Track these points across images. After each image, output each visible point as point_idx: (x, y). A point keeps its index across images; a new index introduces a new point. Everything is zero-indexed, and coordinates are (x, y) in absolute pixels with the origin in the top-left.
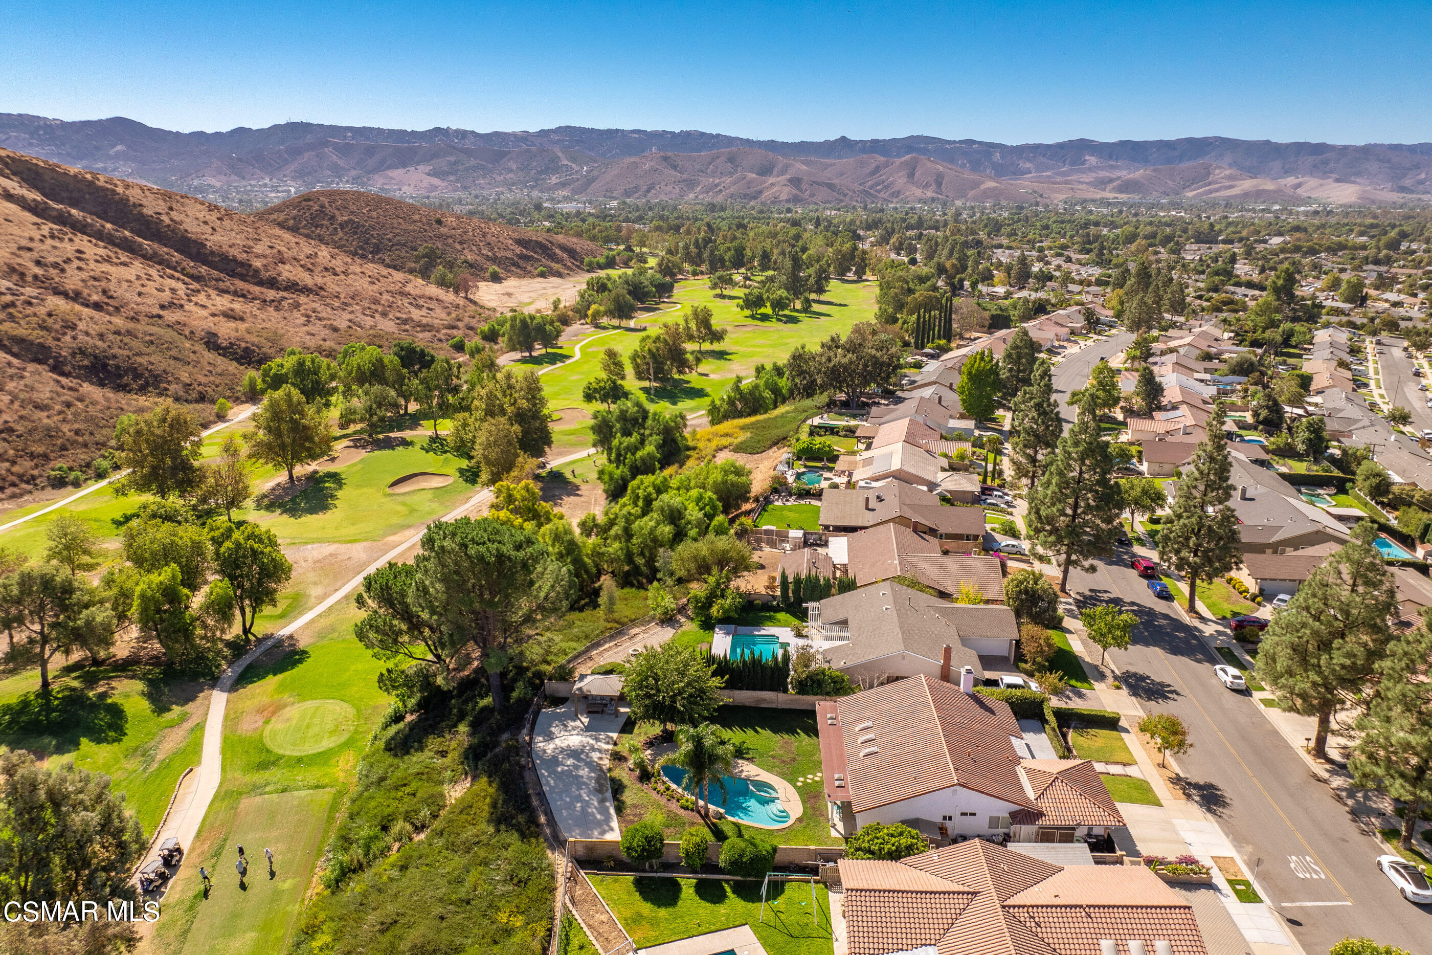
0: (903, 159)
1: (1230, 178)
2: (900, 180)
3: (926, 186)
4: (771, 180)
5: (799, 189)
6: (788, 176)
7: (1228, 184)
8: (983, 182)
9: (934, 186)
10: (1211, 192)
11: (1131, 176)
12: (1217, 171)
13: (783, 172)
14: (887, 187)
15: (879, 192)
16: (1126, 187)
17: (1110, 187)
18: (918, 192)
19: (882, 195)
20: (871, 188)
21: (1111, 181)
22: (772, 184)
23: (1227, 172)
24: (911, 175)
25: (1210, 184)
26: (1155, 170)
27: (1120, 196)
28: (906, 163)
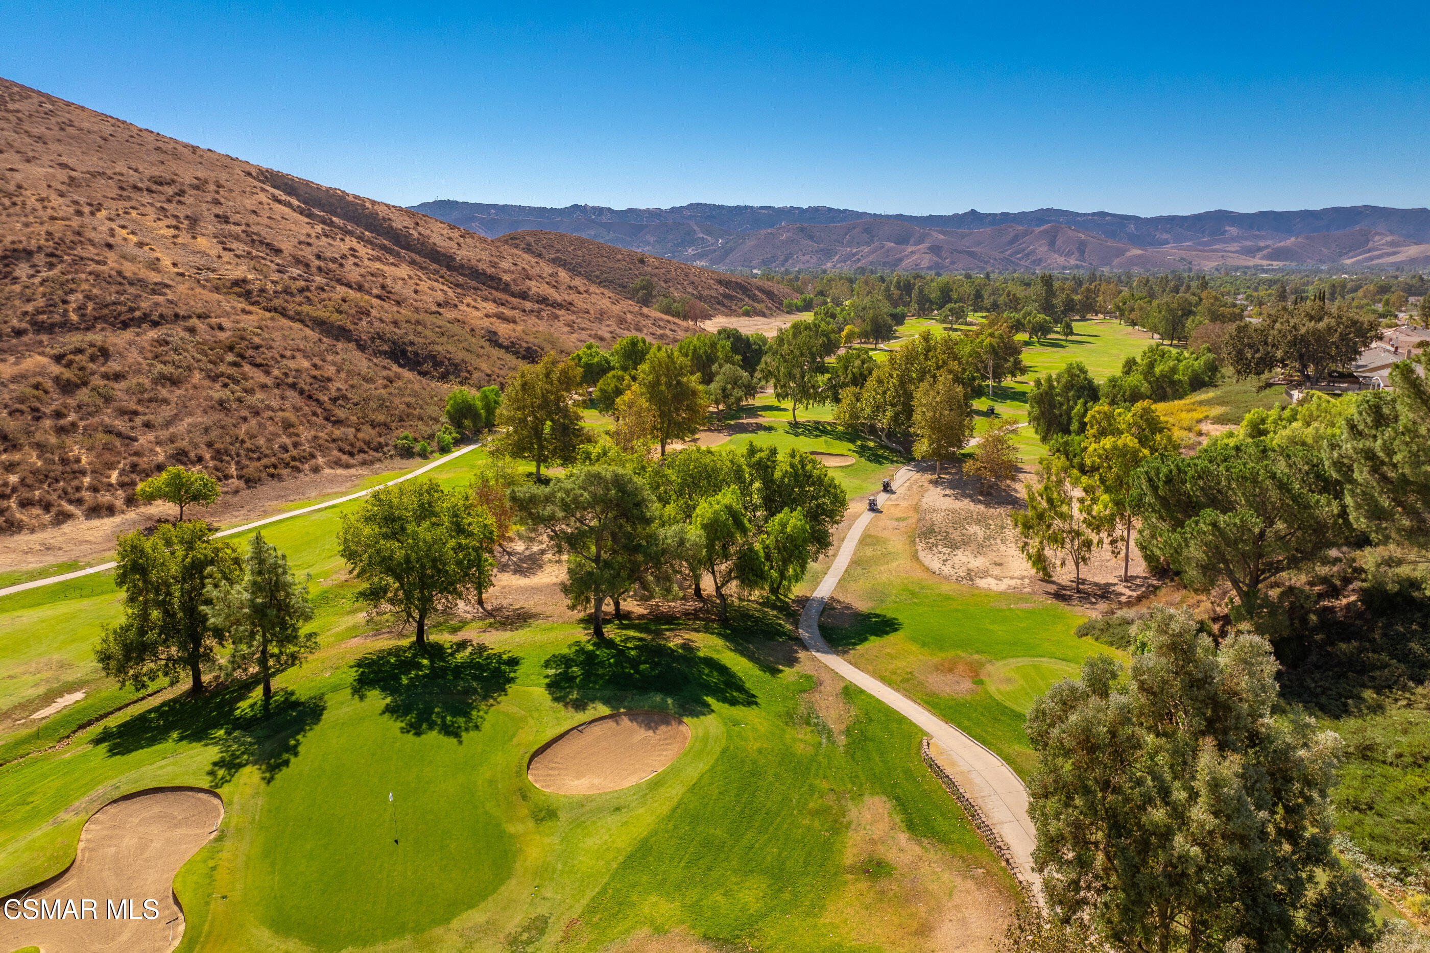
0: (1043, 228)
1: (1392, 244)
2: (1042, 249)
3: (1068, 254)
4: (910, 249)
5: (938, 256)
6: (927, 245)
7: (1390, 250)
8: (1128, 250)
9: (1077, 254)
10: (1372, 259)
11: (1282, 244)
12: (1377, 238)
13: (920, 241)
14: (1028, 255)
15: (1020, 259)
16: (1276, 255)
17: (1260, 255)
18: (1061, 260)
19: (1022, 263)
20: (1011, 255)
21: (1260, 249)
22: (912, 252)
23: (1389, 239)
24: (1052, 244)
25: (1369, 251)
26: (1307, 238)
27: (1275, 263)
28: (1047, 232)
